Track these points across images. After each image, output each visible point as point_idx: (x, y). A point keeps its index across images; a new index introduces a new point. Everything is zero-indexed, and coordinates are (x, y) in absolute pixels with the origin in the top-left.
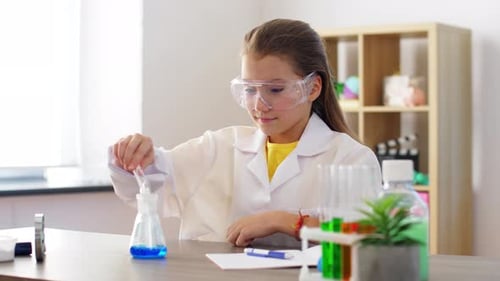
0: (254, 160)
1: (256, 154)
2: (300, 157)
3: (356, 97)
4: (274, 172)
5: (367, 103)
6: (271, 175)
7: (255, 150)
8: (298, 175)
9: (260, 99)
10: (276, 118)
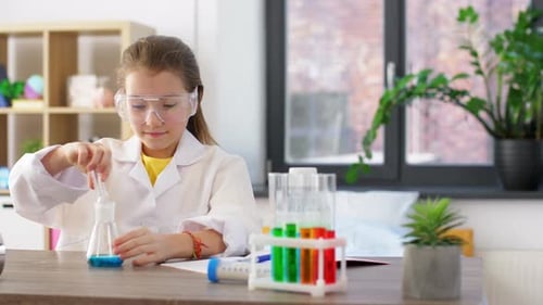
0: (135, 168)
1: (134, 164)
2: (178, 166)
3: (40, 97)
4: (155, 179)
5: (52, 104)
6: (153, 181)
7: (133, 160)
8: (179, 183)
9: (154, 113)
10: (167, 132)
